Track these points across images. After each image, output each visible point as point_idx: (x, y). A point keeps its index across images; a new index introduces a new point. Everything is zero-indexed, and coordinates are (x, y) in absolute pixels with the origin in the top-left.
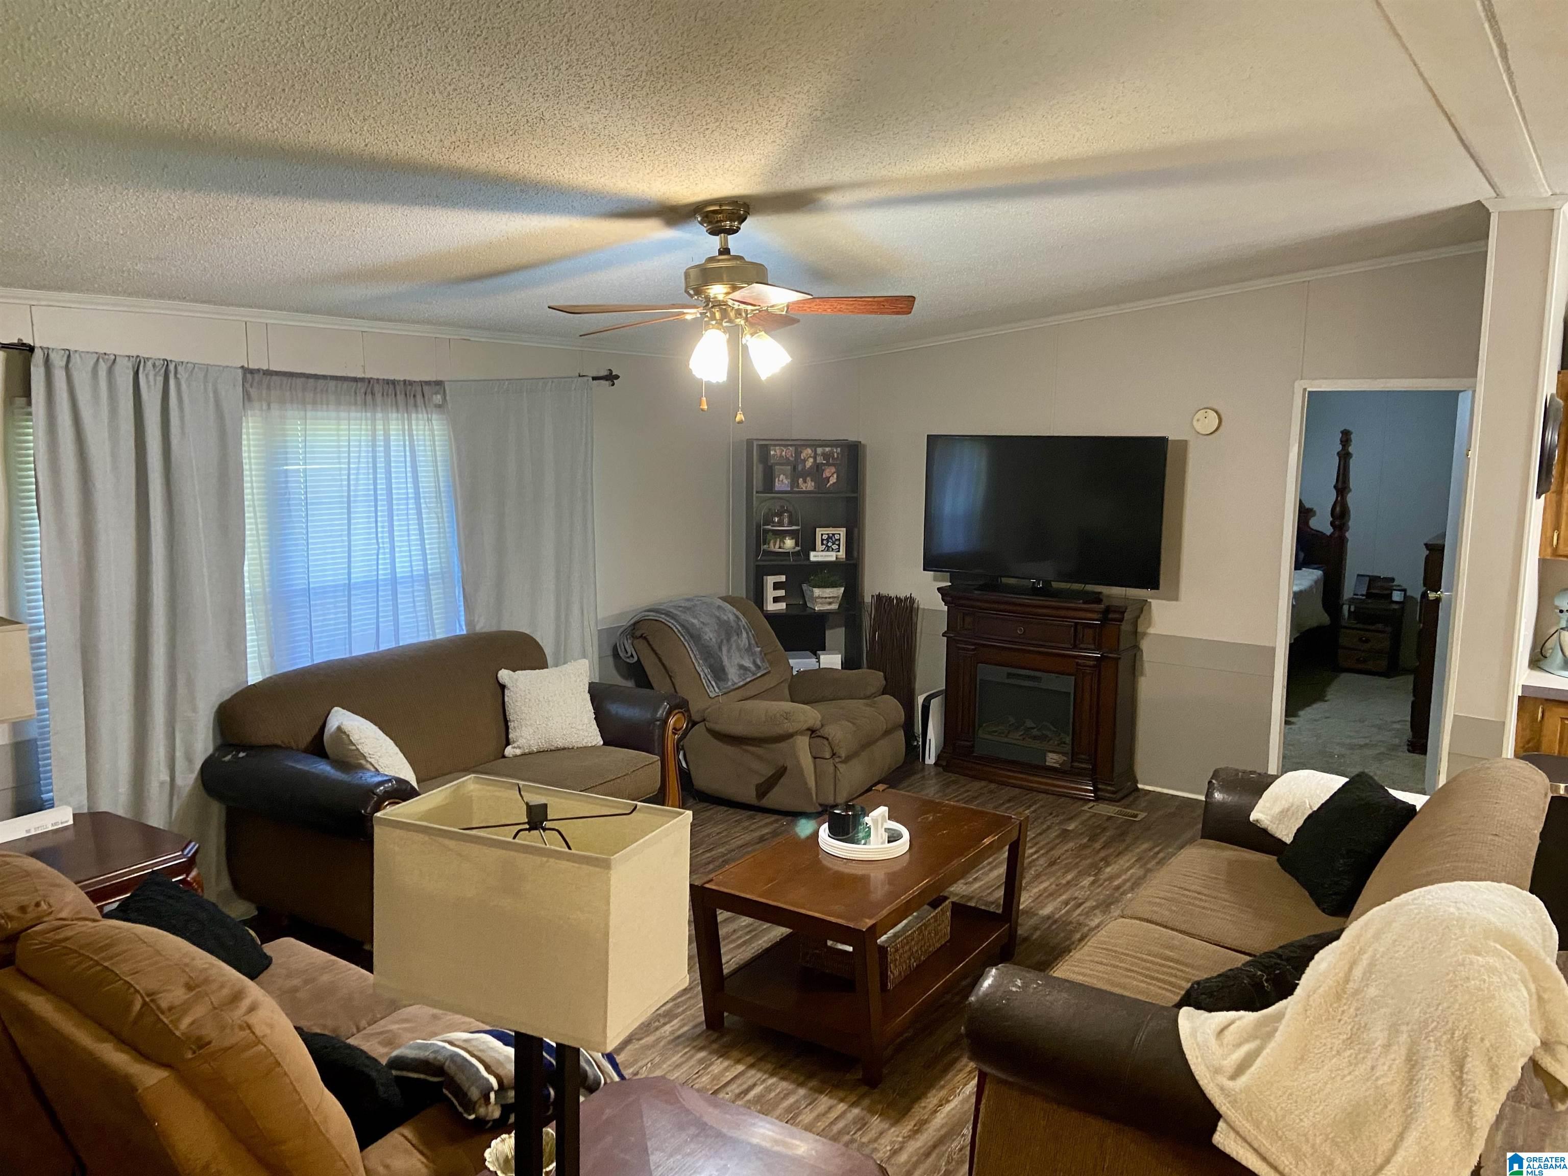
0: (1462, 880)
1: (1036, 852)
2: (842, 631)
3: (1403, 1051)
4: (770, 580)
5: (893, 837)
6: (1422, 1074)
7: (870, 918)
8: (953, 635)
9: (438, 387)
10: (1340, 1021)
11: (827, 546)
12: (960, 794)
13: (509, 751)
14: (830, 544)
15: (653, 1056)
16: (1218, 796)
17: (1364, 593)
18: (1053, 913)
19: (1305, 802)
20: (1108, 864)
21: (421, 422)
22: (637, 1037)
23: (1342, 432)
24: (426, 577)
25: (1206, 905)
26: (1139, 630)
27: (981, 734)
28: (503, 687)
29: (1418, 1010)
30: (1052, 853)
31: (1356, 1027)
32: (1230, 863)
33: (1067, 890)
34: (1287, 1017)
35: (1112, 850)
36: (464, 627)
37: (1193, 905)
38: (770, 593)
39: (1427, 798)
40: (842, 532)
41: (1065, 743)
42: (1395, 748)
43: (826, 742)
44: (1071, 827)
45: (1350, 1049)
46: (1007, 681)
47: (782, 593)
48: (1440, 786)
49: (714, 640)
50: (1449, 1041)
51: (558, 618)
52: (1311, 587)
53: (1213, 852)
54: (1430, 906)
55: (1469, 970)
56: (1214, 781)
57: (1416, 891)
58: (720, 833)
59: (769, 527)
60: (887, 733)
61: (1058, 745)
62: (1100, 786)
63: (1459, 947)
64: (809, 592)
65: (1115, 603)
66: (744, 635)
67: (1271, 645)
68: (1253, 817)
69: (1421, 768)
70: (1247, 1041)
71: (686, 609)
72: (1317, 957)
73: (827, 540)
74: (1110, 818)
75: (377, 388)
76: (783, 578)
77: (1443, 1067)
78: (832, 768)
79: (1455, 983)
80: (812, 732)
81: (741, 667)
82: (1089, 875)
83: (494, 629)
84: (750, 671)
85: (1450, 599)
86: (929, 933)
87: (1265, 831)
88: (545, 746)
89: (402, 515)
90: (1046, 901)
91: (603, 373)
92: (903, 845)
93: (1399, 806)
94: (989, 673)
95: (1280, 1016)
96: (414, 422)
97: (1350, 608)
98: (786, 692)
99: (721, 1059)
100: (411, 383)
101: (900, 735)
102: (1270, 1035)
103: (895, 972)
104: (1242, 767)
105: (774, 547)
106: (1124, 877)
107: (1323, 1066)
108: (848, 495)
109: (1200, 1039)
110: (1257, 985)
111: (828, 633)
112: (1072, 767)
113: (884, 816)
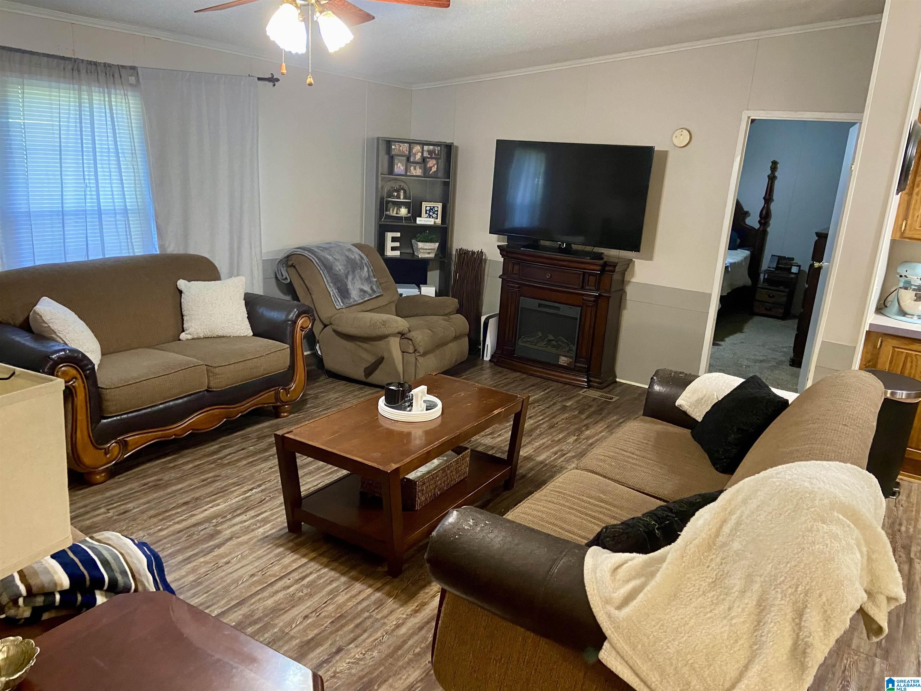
0: (816, 460)
1: (542, 419)
2: (438, 272)
3: (755, 597)
4: (389, 235)
5: (430, 407)
6: (769, 618)
7: (395, 463)
8: (506, 277)
9: (132, 71)
10: (708, 567)
11: (429, 214)
12: (501, 381)
13: (183, 336)
14: (431, 214)
15: (244, 550)
16: (657, 388)
17: (775, 266)
18: (545, 460)
19: (714, 395)
20: (587, 429)
21: (119, 96)
22: (237, 535)
23: (772, 162)
24: (125, 211)
25: (637, 462)
26: (625, 279)
27: (520, 343)
28: (181, 292)
29: (770, 566)
30: (553, 420)
31: (721, 573)
32: (658, 433)
33: (558, 445)
34: (668, 560)
35: (593, 420)
36: (158, 250)
37: (627, 462)
38: (389, 244)
39: (797, 395)
40: (439, 206)
41: (571, 350)
42: (781, 363)
43: (410, 342)
44: (568, 404)
45: (713, 591)
46: (539, 309)
47: (397, 244)
48: (808, 387)
49: (342, 271)
50: (792, 594)
51: (231, 249)
52: (742, 261)
53: (648, 425)
54: (790, 480)
55: (815, 535)
56: (655, 378)
57: (780, 467)
58: (337, 398)
59: (390, 199)
60: (456, 338)
61: (568, 352)
62: (592, 379)
63: (809, 516)
64: (415, 245)
65: (611, 260)
66: (366, 269)
67: (709, 292)
68: (678, 403)
69: (797, 376)
70: (634, 578)
71: (324, 249)
72: (697, 514)
73: (430, 211)
74: (595, 399)
75: (83, 67)
76: (398, 235)
77: (786, 614)
78: (413, 360)
79: (803, 546)
80: (402, 335)
81: (361, 290)
82: (574, 436)
83: (182, 252)
84: (367, 293)
85: (828, 268)
86: (452, 472)
87: (685, 413)
88: (209, 334)
89: (105, 164)
90: (543, 451)
91: (268, 76)
92: (437, 411)
93: (778, 399)
94: (527, 303)
95: (663, 559)
96: (113, 96)
97: (764, 276)
98: (394, 309)
99: (292, 554)
100: (110, 66)
101: (465, 341)
102: (652, 575)
103: (421, 499)
104: (674, 369)
105: (393, 212)
106: (596, 437)
107: (691, 603)
108: (443, 180)
109: (598, 574)
110: (650, 533)
111: (429, 274)
112: (575, 366)
113: (424, 392)
